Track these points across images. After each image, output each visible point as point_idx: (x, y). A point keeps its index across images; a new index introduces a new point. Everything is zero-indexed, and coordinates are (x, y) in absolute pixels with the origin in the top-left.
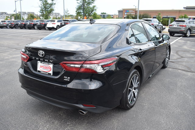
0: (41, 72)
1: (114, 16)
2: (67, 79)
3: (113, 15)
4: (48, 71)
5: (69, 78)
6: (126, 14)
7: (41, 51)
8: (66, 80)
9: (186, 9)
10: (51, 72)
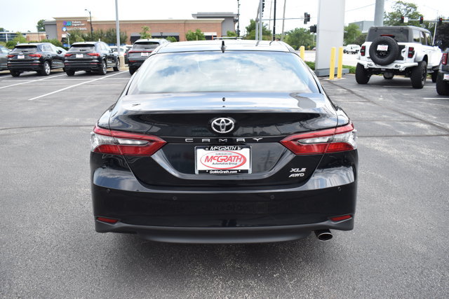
0: (211, 172)
1: (30, 35)
2: (297, 173)
3: (25, 34)
4: (235, 166)
5: (304, 170)
6: (64, 30)
7: (223, 119)
8: (297, 175)
9: (198, 17)
10: (247, 166)
